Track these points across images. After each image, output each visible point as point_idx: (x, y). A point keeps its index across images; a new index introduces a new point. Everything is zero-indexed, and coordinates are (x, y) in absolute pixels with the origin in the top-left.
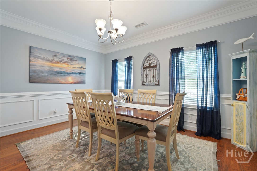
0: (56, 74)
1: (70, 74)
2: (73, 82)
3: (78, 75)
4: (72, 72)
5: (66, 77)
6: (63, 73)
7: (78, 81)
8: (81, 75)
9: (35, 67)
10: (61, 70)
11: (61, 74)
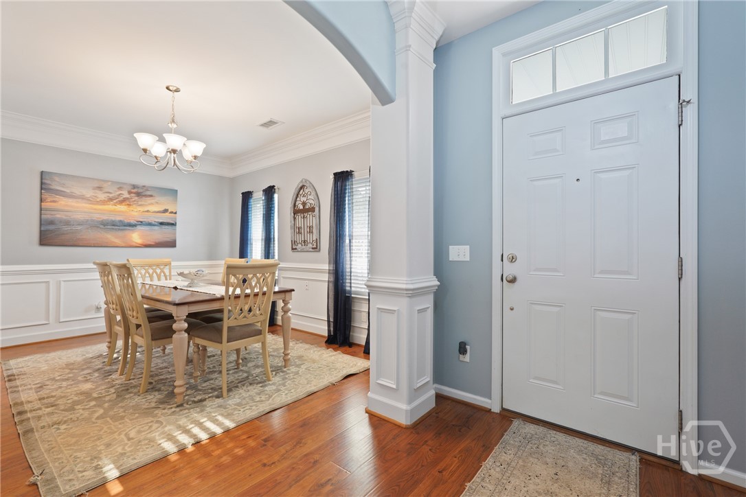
0: (102, 226)
1: (135, 225)
2: (144, 244)
3: (156, 228)
4: (141, 222)
5: (126, 232)
6: (118, 224)
7: (157, 241)
8: (164, 227)
9: (53, 213)
10: (113, 219)
11: (114, 225)
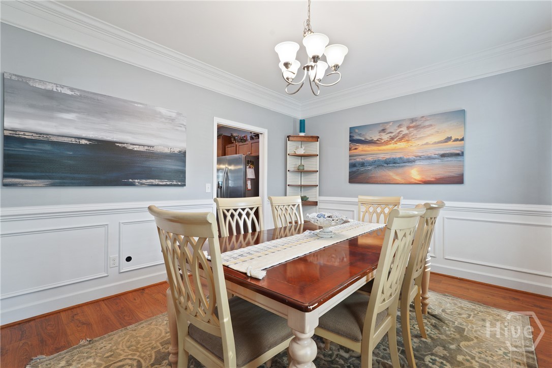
0: (385, 165)
1: (414, 161)
2: (424, 180)
3: (437, 161)
4: (420, 157)
5: (406, 169)
6: (398, 161)
7: (438, 176)
8: (446, 159)
10: (394, 157)
11: (395, 163)
